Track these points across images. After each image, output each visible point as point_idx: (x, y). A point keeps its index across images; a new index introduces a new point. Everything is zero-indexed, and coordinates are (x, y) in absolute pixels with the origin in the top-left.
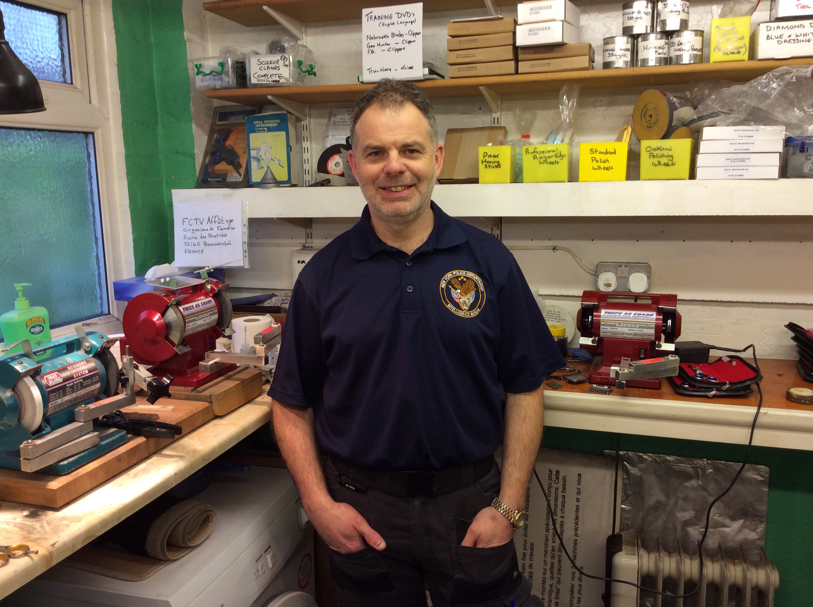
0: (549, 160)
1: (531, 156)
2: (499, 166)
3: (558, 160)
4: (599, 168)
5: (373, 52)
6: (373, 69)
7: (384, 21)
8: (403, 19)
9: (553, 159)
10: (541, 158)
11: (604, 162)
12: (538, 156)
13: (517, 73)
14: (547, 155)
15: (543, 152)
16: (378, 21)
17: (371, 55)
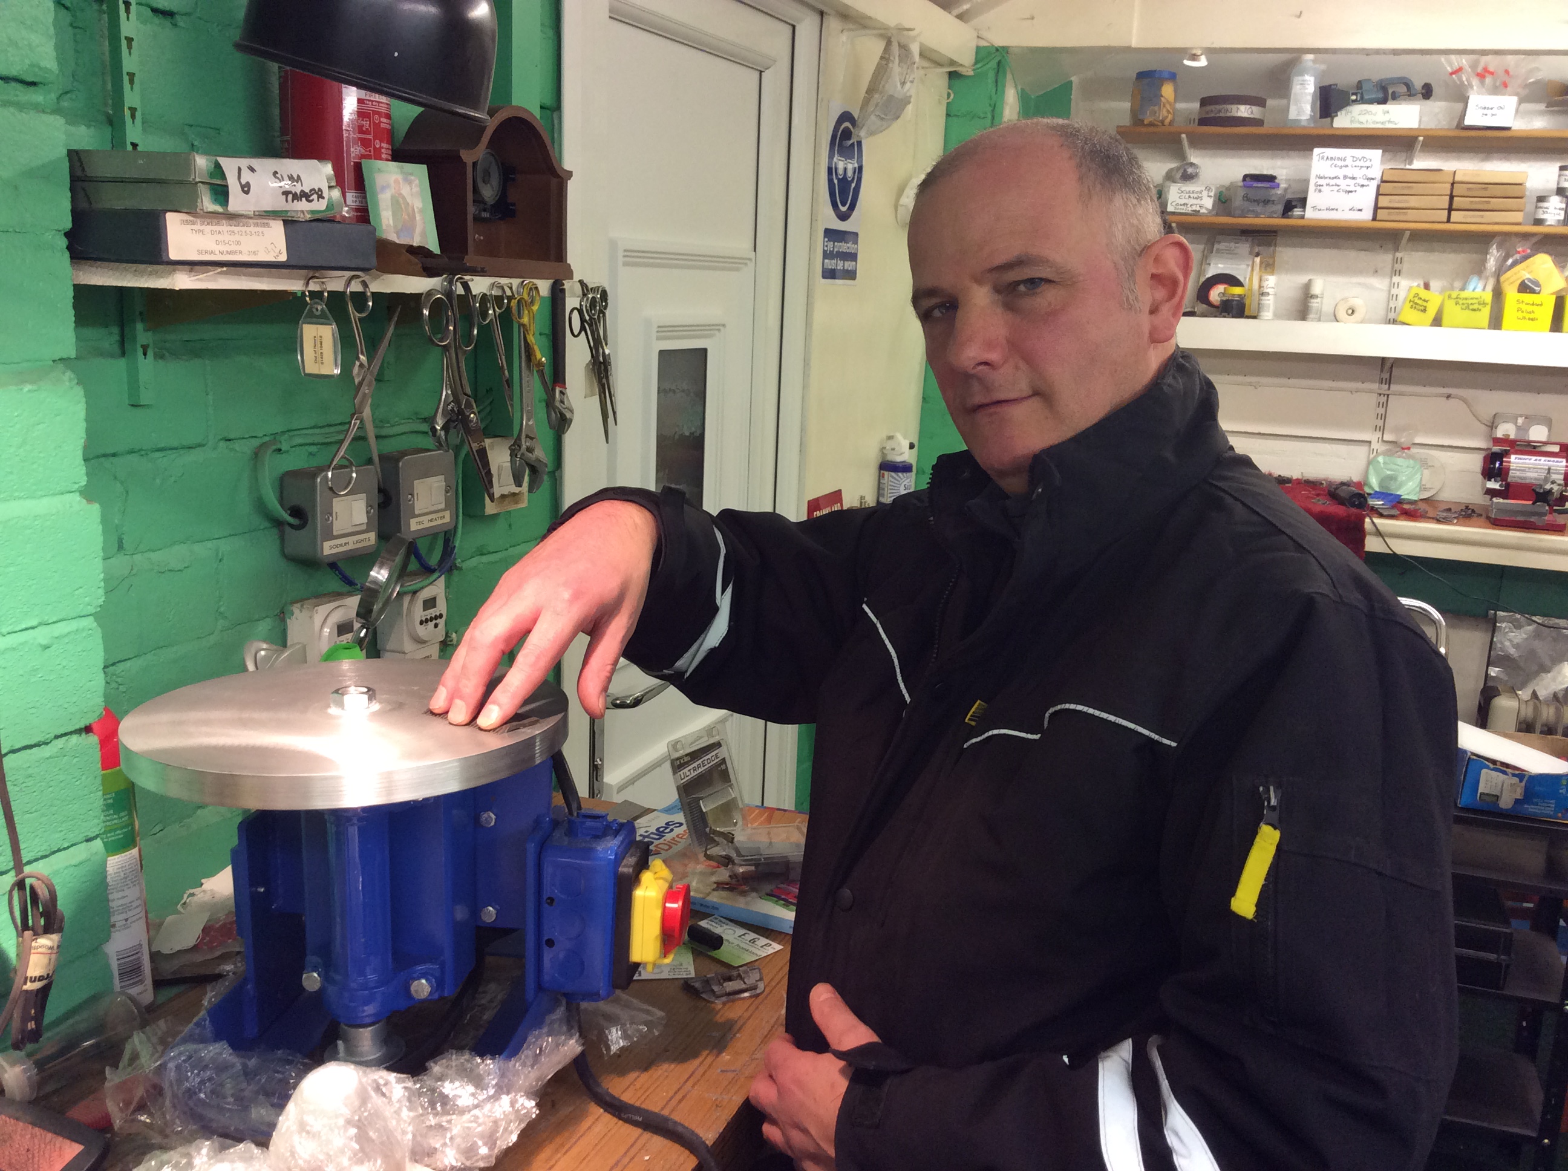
0: (1471, 307)
1: (1453, 302)
2: (1424, 311)
3: (1480, 307)
4: (1524, 318)
5: (1320, 191)
6: (1319, 207)
7: (1336, 162)
8: (1358, 163)
9: (1476, 306)
10: (1463, 304)
11: (1530, 313)
12: (1461, 302)
13: (1448, 221)
14: (1470, 302)
15: (1466, 299)
16: (1329, 162)
17: (1317, 194)
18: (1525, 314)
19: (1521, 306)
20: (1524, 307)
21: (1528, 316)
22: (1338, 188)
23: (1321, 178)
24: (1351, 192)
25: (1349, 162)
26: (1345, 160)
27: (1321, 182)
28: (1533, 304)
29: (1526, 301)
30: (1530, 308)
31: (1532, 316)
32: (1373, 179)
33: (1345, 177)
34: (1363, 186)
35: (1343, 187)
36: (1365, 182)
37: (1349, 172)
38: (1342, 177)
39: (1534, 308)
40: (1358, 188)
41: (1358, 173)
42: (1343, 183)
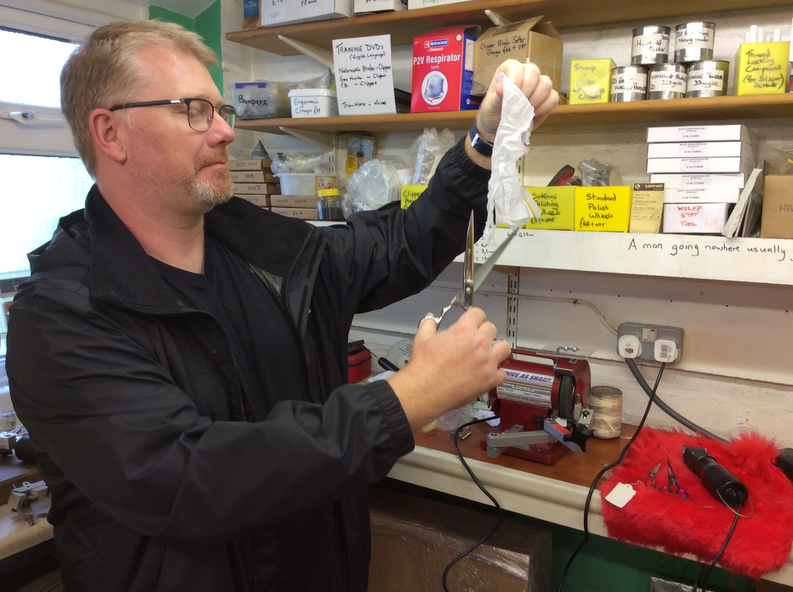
4: (598, 215)
5: (346, 86)
6: (348, 103)
7: (354, 53)
8: (372, 52)
16: (348, 54)
17: (344, 89)
18: (597, 211)
19: (592, 201)
20: (596, 203)
21: (601, 213)
22: (360, 81)
23: (344, 72)
24: (372, 84)
25: (365, 51)
26: (361, 50)
27: (346, 76)
28: (605, 199)
29: (597, 195)
30: (602, 203)
31: (605, 212)
32: (388, 68)
33: (364, 68)
34: (381, 76)
35: (365, 79)
36: (382, 72)
37: (366, 62)
38: (361, 69)
39: (607, 203)
40: (377, 80)
41: (375, 63)
42: (364, 75)
